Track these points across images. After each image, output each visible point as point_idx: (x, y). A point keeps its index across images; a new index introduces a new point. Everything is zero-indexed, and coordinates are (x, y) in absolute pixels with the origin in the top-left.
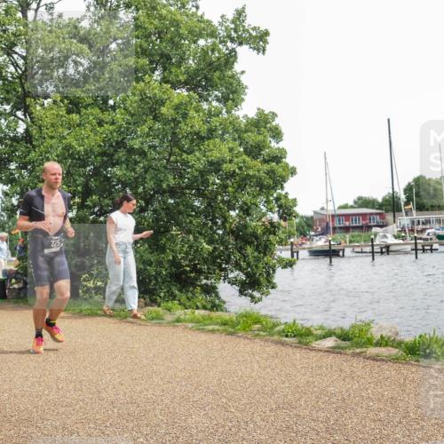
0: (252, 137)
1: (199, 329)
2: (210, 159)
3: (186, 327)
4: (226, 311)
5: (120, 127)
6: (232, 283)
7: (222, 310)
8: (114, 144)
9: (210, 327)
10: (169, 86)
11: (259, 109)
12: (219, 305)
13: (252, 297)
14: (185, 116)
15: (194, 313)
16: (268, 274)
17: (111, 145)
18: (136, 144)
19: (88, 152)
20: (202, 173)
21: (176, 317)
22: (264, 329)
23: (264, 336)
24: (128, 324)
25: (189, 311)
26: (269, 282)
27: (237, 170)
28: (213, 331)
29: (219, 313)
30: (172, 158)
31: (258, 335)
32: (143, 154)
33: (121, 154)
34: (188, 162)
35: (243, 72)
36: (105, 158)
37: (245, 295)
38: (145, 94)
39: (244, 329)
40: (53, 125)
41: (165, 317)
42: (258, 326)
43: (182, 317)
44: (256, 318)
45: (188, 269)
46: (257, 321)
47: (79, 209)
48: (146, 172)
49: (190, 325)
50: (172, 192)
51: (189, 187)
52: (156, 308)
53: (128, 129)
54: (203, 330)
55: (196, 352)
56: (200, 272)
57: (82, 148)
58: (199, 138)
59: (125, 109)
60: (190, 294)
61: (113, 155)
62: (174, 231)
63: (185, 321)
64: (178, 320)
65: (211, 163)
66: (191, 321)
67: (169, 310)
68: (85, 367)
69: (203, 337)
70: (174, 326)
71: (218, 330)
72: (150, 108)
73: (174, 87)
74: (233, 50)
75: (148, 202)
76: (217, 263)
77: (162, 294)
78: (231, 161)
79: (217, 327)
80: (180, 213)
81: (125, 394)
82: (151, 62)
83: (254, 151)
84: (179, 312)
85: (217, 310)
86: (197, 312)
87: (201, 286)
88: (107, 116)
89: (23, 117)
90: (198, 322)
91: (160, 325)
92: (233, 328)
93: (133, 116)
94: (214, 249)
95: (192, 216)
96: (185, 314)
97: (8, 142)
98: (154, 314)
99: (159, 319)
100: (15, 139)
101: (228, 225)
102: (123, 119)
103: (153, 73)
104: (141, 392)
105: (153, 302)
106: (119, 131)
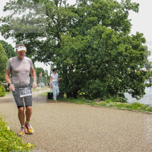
0: (135, 42)
1: (118, 109)
2: (118, 51)
3: (114, 108)
5: (89, 41)
6: (130, 93)
8: (87, 47)
9: (123, 108)
11: (137, 32)
12: (125, 101)
13: (137, 98)
14: (110, 37)
15: (116, 103)
16: (142, 89)
18: (95, 47)
19: (79, 49)
20: (116, 56)
21: (110, 105)
22: (142, 109)
23: (142, 111)
25: (115, 103)
26: (143, 92)
27: (129, 55)
28: (124, 109)
29: (125, 103)
31: (140, 111)
32: (97, 50)
33: (90, 50)
34: (111, 53)
35: (131, 20)
36: (85, 51)
37: (135, 97)
39: (135, 109)
40: (67, 41)
41: (107, 105)
42: (140, 108)
43: (113, 105)
45: (114, 88)
46: (139, 106)
47: (76, 69)
48: (98, 56)
49: (116, 107)
50: (107, 62)
51: (113, 60)
52: (103, 102)
53: (92, 41)
54: (120, 109)
56: (117, 89)
57: (77, 48)
58: (115, 45)
60: (115, 97)
61: (87, 50)
62: (109, 75)
63: (114, 106)
64: (111, 106)
65: (119, 53)
66: (116, 106)
67: (108, 102)
69: (121, 111)
70: (110, 108)
71: (126, 109)
72: (99, 34)
74: (127, 12)
75: (99, 66)
76: (123, 86)
77: (105, 97)
79: (125, 108)
80: (110, 69)
81: (95, 130)
82: (99, 18)
83: (136, 47)
84: (112, 103)
86: (118, 103)
87: (119, 94)
88: (85, 38)
89: (57, 39)
90: (118, 106)
91: (105, 107)
92: (131, 108)
93: (93, 37)
94: (123, 81)
95: (114, 70)
96: (114, 104)
97: (53, 48)
98: (103, 104)
99: (105, 105)
100: (55, 47)
101: (127, 73)
102: (90, 38)
103: (99, 22)
104: (101, 130)
105: (102, 100)
106: (89, 42)
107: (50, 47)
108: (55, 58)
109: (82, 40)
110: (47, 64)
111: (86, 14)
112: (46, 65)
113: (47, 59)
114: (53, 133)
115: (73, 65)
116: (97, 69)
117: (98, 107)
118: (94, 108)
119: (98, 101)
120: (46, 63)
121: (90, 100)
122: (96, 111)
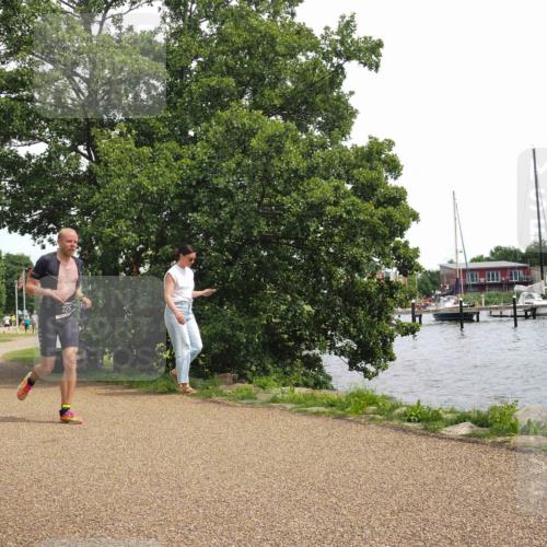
0: (363, 174)
1: (298, 412)
2: (310, 200)
3: (284, 409)
4: (333, 389)
5: (202, 162)
6: (342, 352)
7: (327, 388)
8: (194, 183)
9: (314, 409)
10: (261, 112)
11: (370, 138)
12: (324, 383)
13: (365, 371)
14: (279, 150)
15: (293, 391)
16: (385, 343)
17: (190, 186)
18: (221, 182)
19: (163, 194)
20: (301, 218)
21: (271, 396)
22: (380, 412)
23: (381, 420)
24: (212, 405)
25: (287, 389)
26: (386, 353)
27: (344, 215)
28: (317, 414)
29: (324, 391)
30: (265, 201)
31: (373, 419)
32: (229, 195)
33: (202, 195)
34: (283, 205)
35: (352, 93)
36: (184, 201)
37: (358, 369)
38: (232, 124)
39: (356, 412)
40: (120, 162)
41: (258, 396)
42: (373, 408)
43: (280, 396)
44: (371, 399)
45: (286, 336)
46: (373, 401)
47: (151, 263)
48: (232, 218)
49: (289, 406)
50: (265, 241)
51: (287, 236)
52: (246, 385)
53: (211, 165)
54: (305, 413)
55: (298, 439)
56: (300, 340)
57: (155, 188)
58: (296, 178)
59: (207, 141)
60: (288, 369)
61: (194, 196)
62: (270, 290)
63: (283, 401)
64: (274, 400)
65: (311, 206)
66: (291, 401)
67: (263, 387)
68: (163, 457)
69: (305, 421)
70: (270, 407)
71: (324, 413)
72: (238, 140)
73: (268, 113)
74: (340, 67)
75: (236, 255)
76: (321, 329)
77: (254, 368)
78: (336, 204)
79: (322, 409)
80: (275, 267)
81: (211, 490)
82: (239, 83)
83: (366, 190)
84: (276, 391)
85: (321, 388)
86: (297, 390)
87: (302, 358)
88: (186, 151)
89: (85, 152)
90: (299, 402)
91: (252, 405)
92: (343, 410)
93: (217, 149)
94: (317, 312)
95: (289, 270)
96: (283, 393)
97: (69, 183)
98: (245, 393)
99: (251, 398)
100: (77, 179)
101: (334, 283)
102: (206, 153)
103: (242, 97)
104: (231, 488)
105: (242, 378)
106: (200, 167)
107: (59, 181)
108: (74, 221)
109: (178, 158)
110: (46, 242)
111: (194, 65)
112: (39, 246)
113: (45, 223)
114: (54, 500)
115: (142, 251)
116: (230, 263)
117: (228, 405)
118: (213, 409)
119: (226, 383)
120: (41, 238)
121: (199, 377)
122: (219, 419)
